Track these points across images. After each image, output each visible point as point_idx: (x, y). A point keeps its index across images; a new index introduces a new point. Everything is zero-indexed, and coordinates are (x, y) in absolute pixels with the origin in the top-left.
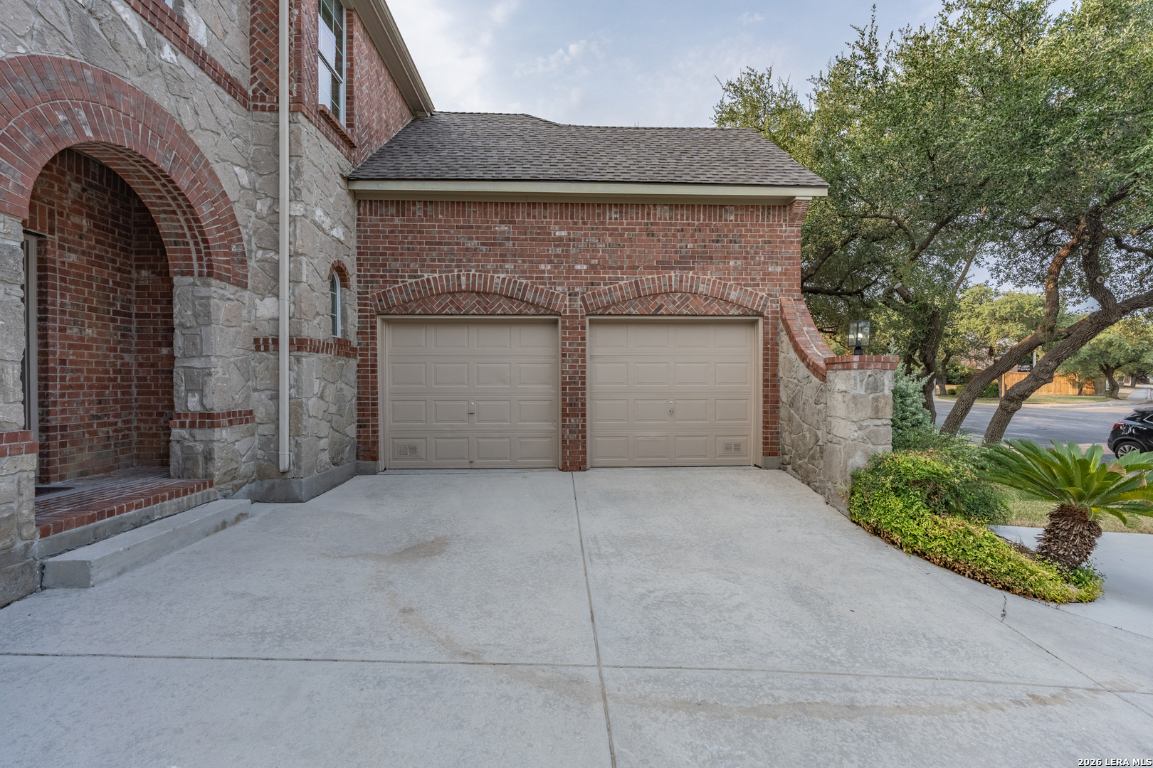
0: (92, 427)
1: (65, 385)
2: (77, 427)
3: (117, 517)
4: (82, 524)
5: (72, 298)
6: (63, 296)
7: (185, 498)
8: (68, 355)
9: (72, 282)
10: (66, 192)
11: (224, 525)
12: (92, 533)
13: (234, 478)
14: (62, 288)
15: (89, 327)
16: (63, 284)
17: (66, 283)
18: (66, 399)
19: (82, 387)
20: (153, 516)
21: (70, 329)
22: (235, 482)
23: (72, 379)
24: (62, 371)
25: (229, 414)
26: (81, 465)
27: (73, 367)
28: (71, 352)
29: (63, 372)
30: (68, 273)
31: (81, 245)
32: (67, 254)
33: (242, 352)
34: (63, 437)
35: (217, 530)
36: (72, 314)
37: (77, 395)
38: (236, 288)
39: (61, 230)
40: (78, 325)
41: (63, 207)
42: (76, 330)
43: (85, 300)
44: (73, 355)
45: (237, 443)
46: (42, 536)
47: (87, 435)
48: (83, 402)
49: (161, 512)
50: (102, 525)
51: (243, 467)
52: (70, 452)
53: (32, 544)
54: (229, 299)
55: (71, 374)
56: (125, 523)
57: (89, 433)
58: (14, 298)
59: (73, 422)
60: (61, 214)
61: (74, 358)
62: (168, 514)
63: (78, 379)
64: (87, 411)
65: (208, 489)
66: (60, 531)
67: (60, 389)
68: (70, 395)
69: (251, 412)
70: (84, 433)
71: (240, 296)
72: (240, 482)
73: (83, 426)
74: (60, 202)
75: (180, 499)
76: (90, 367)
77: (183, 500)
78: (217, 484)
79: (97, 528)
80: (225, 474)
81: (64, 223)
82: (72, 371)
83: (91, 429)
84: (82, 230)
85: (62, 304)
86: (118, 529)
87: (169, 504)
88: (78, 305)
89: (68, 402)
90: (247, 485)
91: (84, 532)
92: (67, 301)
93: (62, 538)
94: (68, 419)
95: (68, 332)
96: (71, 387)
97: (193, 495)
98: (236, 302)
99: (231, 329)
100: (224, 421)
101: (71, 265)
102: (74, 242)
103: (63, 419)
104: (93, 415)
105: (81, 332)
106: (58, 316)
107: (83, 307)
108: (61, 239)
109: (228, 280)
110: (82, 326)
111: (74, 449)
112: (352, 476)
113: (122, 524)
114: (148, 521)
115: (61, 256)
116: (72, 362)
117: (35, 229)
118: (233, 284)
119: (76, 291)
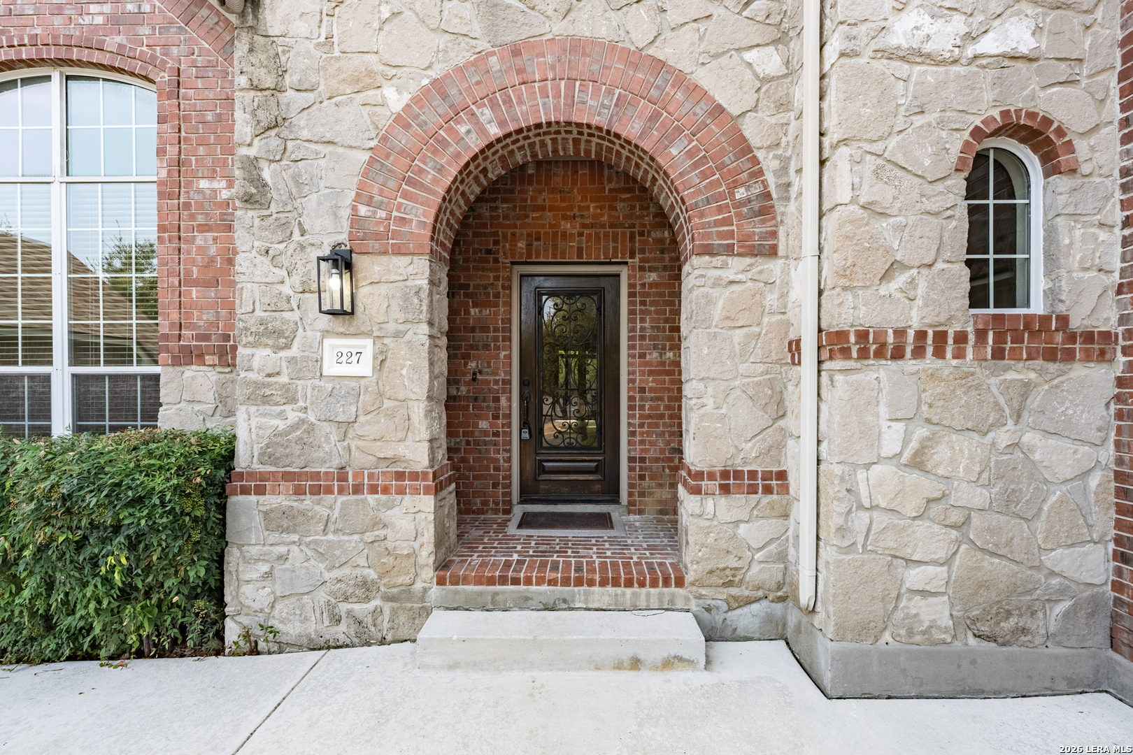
0: (673, 461)
1: (644, 415)
2: (657, 460)
3: (522, 587)
4: (481, 584)
5: (652, 320)
6: (642, 320)
7: (629, 591)
8: (647, 380)
9: (653, 303)
10: (648, 208)
11: (636, 664)
12: (490, 598)
13: (730, 584)
14: (642, 312)
15: (671, 349)
16: (643, 308)
17: (645, 305)
18: (645, 429)
19: (662, 416)
20: (573, 601)
21: (650, 354)
22: (734, 591)
23: (651, 408)
24: (642, 399)
25: (725, 474)
26: (660, 502)
27: (652, 395)
28: (651, 379)
29: (642, 401)
30: (647, 295)
31: (662, 260)
32: (647, 274)
33: (761, 368)
34: (641, 469)
35: (619, 666)
36: (652, 338)
37: (657, 426)
38: (748, 260)
39: (642, 251)
40: (658, 349)
41: (645, 226)
42: (655, 355)
43: (666, 321)
44: (653, 382)
45: (742, 526)
46: (438, 584)
47: (667, 470)
48: (663, 433)
49: (586, 601)
50: (503, 592)
51: (756, 568)
52: (649, 486)
53: (430, 588)
54: (732, 282)
55: (650, 403)
56: (532, 599)
57: (669, 467)
58: (421, 336)
59: (651, 454)
60: (641, 234)
61: (654, 385)
62: (596, 605)
63: (658, 408)
64: (668, 443)
65: (673, 589)
66: (457, 583)
67: (639, 419)
68: (650, 425)
69: (782, 475)
70: (663, 467)
71: (761, 272)
72: (747, 593)
73: (663, 460)
74: (641, 221)
75: (619, 590)
76: (671, 394)
77: (624, 594)
78: (693, 584)
79: (496, 594)
80: (711, 572)
81: (646, 242)
82: (652, 399)
83: (672, 464)
84: (664, 244)
85: (642, 329)
86: (523, 603)
87: (601, 594)
88: (658, 328)
89: (647, 432)
90: (765, 603)
91: (481, 594)
92: (647, 325)
93: (456, 593)
94: (647, 451)
95: (648, 357)
96: (649, 416)
97: (644, 590)
98: (750, 284)
99: (738, 331)
100: (713, 485)
101: (651, 285)
102: (654, 260)
103: (642, 450)
104: (673, 449)
105: (661, 356)
106: (638, 343)
107: (664, 328)
108: (642, 260)
109: (729, 250)
110: (662, 349)
111: (653, 483)
112: (1077, 687)
113: (527, 599)
114: (565, 606)
115: (641, 278)
116: (651, 390)
117: (617, 258)
118: (739, 255)
119: (657, 312)
